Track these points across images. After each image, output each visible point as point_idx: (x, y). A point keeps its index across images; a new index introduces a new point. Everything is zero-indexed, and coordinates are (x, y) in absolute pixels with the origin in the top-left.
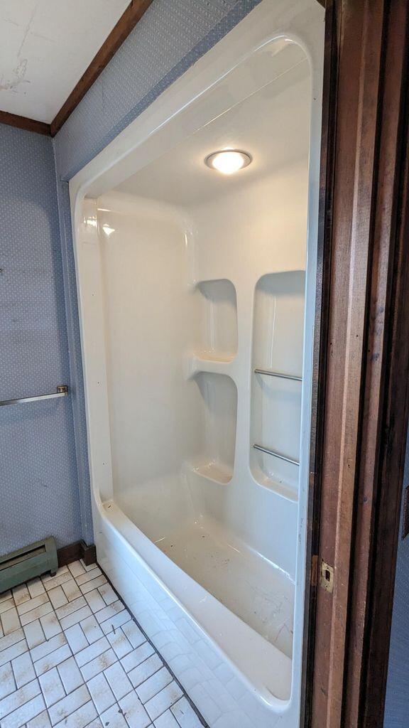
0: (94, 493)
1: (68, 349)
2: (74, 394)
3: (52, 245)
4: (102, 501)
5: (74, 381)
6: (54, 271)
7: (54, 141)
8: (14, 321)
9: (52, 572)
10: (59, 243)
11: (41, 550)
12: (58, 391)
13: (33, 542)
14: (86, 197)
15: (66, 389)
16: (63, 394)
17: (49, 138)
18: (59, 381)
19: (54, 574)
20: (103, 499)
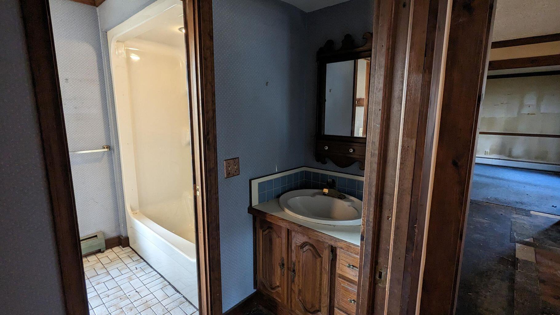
0: (127, 205)
1: (109, 125)
2: (114, 150)
3: (98, 66)
4: (132, 211)
5: (113, 144)
6: (99, 81)
7: (97, 9)
8: (76, 108)
9: (102, 250)
10: (102, 66)
11: (96, 238)
12: (104, 148)
13: (90, 234)
14: (118, 41)
15: (109, 147)
16: (106, 150)
17: (95, 7)
18: (104, 143)
19: (103, 252)
20: (132, 210)
